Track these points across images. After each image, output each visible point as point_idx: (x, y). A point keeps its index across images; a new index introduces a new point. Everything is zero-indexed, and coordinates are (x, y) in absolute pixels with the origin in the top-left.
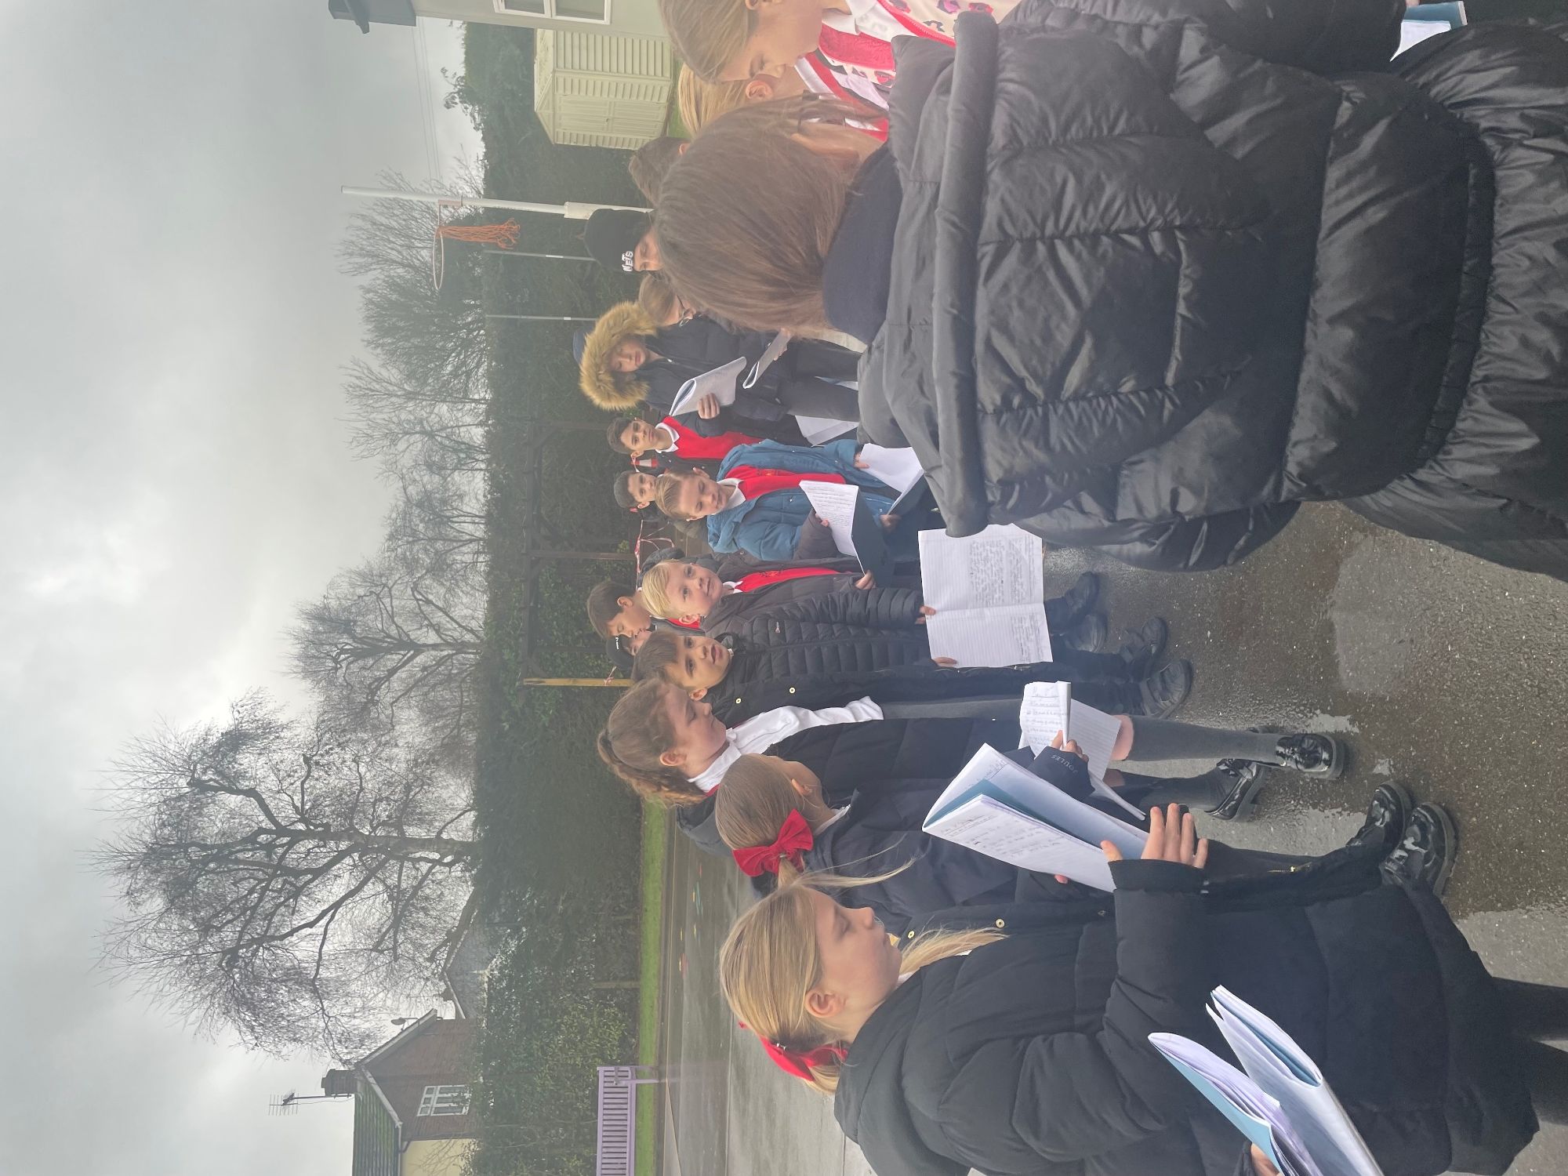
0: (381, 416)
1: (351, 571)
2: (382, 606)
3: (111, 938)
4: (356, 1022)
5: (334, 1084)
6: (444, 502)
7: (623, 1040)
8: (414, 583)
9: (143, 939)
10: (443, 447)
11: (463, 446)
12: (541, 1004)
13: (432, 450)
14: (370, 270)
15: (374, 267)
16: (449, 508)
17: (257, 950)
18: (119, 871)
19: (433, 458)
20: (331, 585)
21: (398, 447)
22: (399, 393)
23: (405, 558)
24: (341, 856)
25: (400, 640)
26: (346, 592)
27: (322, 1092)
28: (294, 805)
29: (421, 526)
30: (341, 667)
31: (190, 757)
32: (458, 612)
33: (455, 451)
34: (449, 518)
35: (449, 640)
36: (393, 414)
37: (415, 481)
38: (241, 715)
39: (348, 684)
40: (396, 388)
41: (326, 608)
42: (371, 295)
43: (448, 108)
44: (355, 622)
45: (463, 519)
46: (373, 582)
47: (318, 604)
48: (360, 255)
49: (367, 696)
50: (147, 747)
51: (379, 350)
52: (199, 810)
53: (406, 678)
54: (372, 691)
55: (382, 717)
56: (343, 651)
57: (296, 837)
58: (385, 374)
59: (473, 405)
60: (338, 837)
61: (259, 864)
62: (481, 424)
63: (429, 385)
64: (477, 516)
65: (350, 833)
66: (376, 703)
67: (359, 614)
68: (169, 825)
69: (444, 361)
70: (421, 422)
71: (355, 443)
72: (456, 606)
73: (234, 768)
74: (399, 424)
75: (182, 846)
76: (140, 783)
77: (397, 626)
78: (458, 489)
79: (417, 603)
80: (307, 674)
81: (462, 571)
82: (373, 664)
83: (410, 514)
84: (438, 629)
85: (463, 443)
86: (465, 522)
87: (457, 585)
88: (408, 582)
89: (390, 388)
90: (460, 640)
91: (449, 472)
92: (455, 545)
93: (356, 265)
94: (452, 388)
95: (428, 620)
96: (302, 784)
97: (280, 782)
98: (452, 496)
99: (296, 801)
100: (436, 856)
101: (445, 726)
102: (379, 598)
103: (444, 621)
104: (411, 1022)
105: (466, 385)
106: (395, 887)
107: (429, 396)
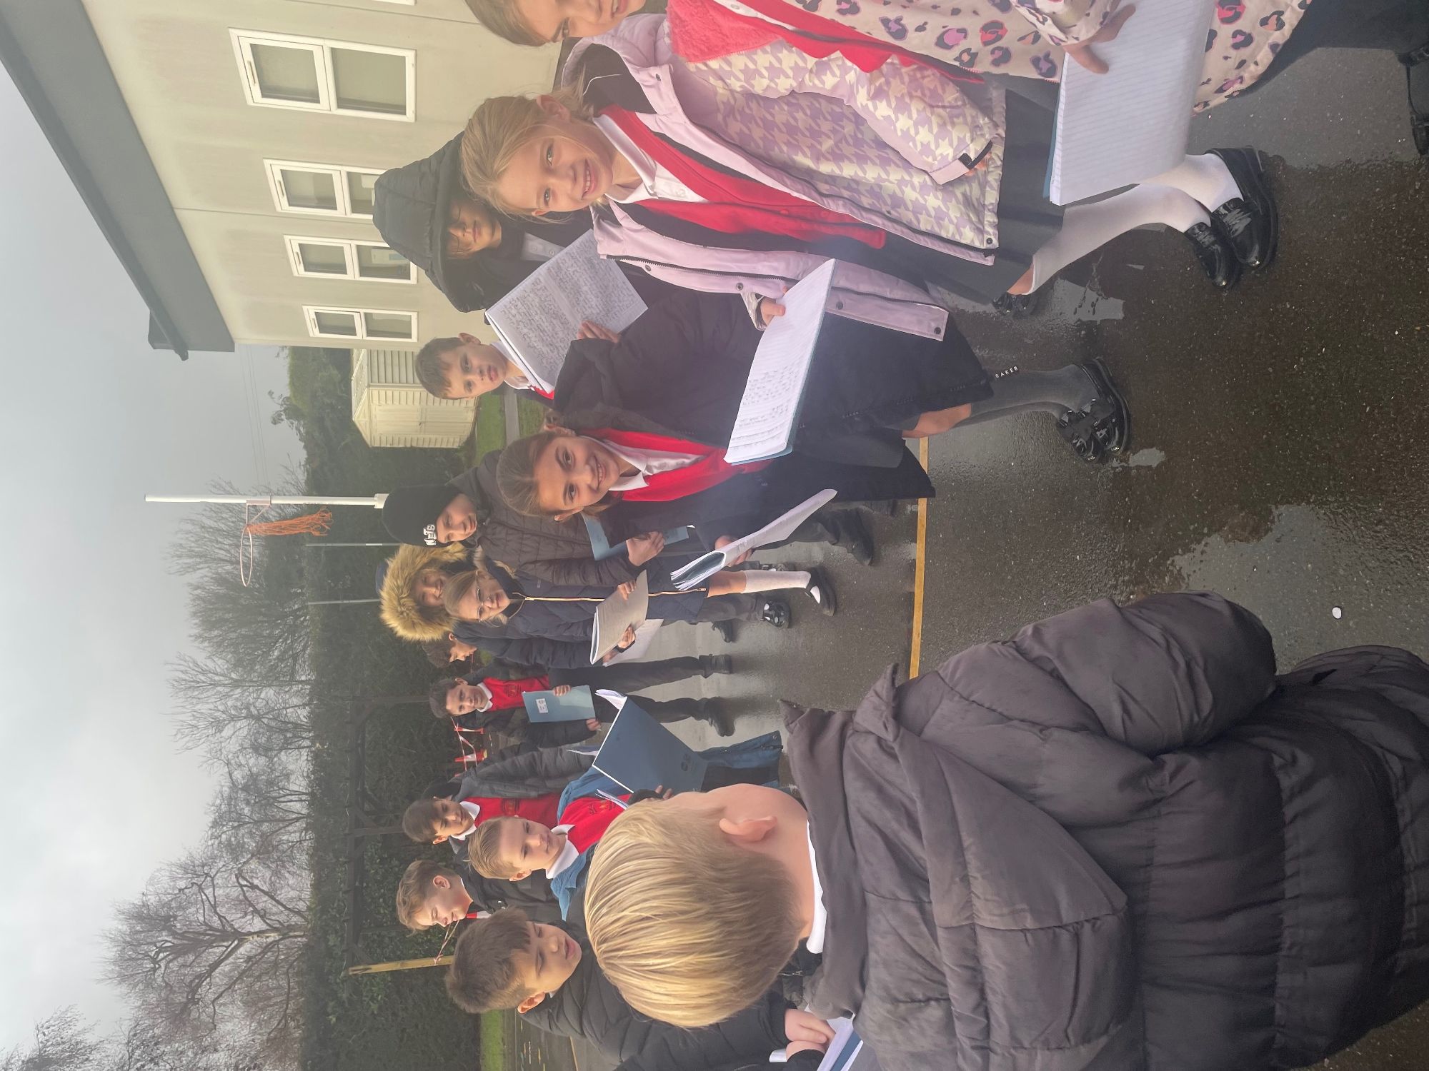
0: (205, 706)
1: (172, 864)
2: (204, 897)
6: (270, 783)
8: (239, 869)
10: (270, 728)
11: (289, 725)
13: (258, 732)
14: (199, 569)
15: (202, 566)
16: (276, 788)
19: (260, 741)
20: (152, 881)
21: (223, 734)
22: (226, 682)
23: (230, 844)
25: (223, 931)
26: (167, 886)
29: (247, 811)
30: (160, 967)
32: (282, 895)
33: (282, 731)
34: (275, 798)
35: (276, 924)
36: (218, 703)
37: (240, 765)
39: (167, 984)
40: (222, 678)
41: (145, 905)
42: (198, 592)
43: (275, 424)
44: (175, 917)
45: (290, 797)
46: (194, 873)
47: (136, 902)
48: (191, 557)
49: (187, 995)
51: (206, 644)
53: (230, 971)
54: (194, 991)
55: (203, 1017)
56: (161, 950)
58: (211, 665)
59: (300, 686)
62: (306, 704)
63: (256, 671)
64: (304, 794)
66: (194, 1002)
67: (180, 907)
69: (271, 647)
70: (247, 708)
71: (179, 736)
72: (282, 888)
74: (225, 711)
77: (220, 917)
78: (284, 769)
79: (243, 890)
80: (122, 978)
81: (289, 851)
82: (194, 961)
83: (236, 799)
84: (263, 915)
85: (289, 723)
86: (292, 801)
87: (284, 867)
88: (232, 868)
89: (217, 678)
90: (286, 924)
91: (276, 752)
92: (281, 825)
93: (184, 566)
94: (279, 673)
95: (253, 906)
98: (279, 776)
101: (271, 1018)
102: (201, 889)
103: (269, 906)
105: (294, 669)
107: (256, 682)
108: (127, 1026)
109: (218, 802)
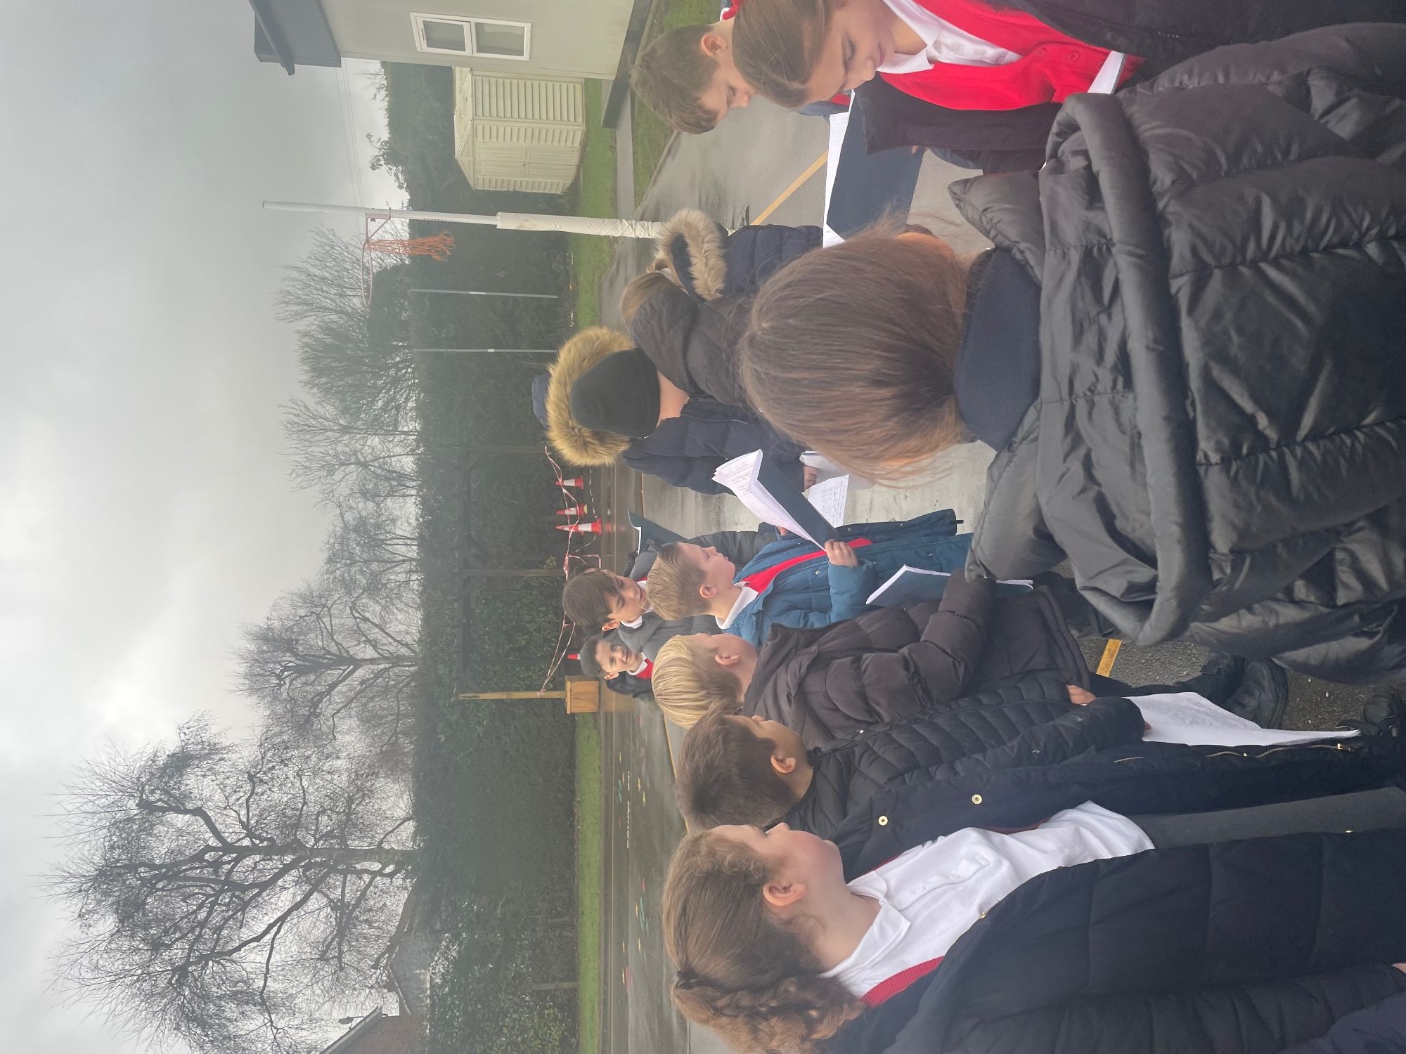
0: (317, 449)
1: (292, 594)
2: (322, 625)
3: (63, 961)
4: (304, 1033)
6: (378, 526)
7: (564, 1040)
8: (352, 602)
9: (94, 961)
10: (376, 476)
11: (394, 475)
12: (483, 1008)
13: (365, 479)
14: (306, 317)
15: (309, 313)
16: (383, 531)
17: (207, 964)
18: (71, 894)
19: (367, 487)
20: (274, 607)
21: (334, 477)
22: (335, 428)
23: (343, 580)
24: (286, 870)
25: (340, 656)
26: (288, 613)
28: (241, 821)
29: (357, 550)
30: (285, 683)
31: (138, 779)
32: (391, 629)
33: (387, 479)
34: (382, 541)
35: (386, 654)
36: (330, 447)
37: (351, 508)
38: (187, 737)
39: (291, 699)
40: (331, 423)
41: (270, 629)
42: (306, 340)
43: (374, 169)
44: (297, 641)
45: (395, 541)
46: (313, 603)
47: (262, 625)
48: (299, 304)
49: (310, 709)
50: (97, 769)
51: (315, 390)
52: (149, 830)
53: (347, 691)
54: (315, 705)
55: (325, 728)
56: (286, 668)
57: (243, 853)
58: (321, 411)
59: (403, 436)
60: (282, 851)
61: (209, 880)
62: (412, 452)
63: (361, 419)
64: (409, 538)
65: (295, 846)
66: (317, 716)
67: (300, 633)
68: (119, 847)
69: (375, 397)
70: (355, 454)
71: (294, 475)
72: (391, 622)
73: (180, 788)
74: (336, 456)
75: (132, 868)
76: (89, 807)
77: (336, 643)
78: (390, 514)
79: (355, 621)
80: (253, 690)
81: (396, 590)
82: (315, 680)
83: (348, 539)
84: (374, 644)
85: (394, 472)
86: (397, 544)
87: (392, 603)
88: (347, 601)
89: (326, 423)
90: (395, 655)
91: (382, 498)
92: (389, 566)
93: (292, 313)
94: (382, 422)
95: (366, 637)
96: (248, 800)
97: (226, 798)
98: (385, 521)
99: (241, 817)
100: (376, 866)
101: (383, 733)
102: (319, 617)
103: (380, 637)
104: (359, 1020)
105: (396, 420)
106: (338, 900)
107: (362, 429)
108: (259, 731)
109: (332, 541)
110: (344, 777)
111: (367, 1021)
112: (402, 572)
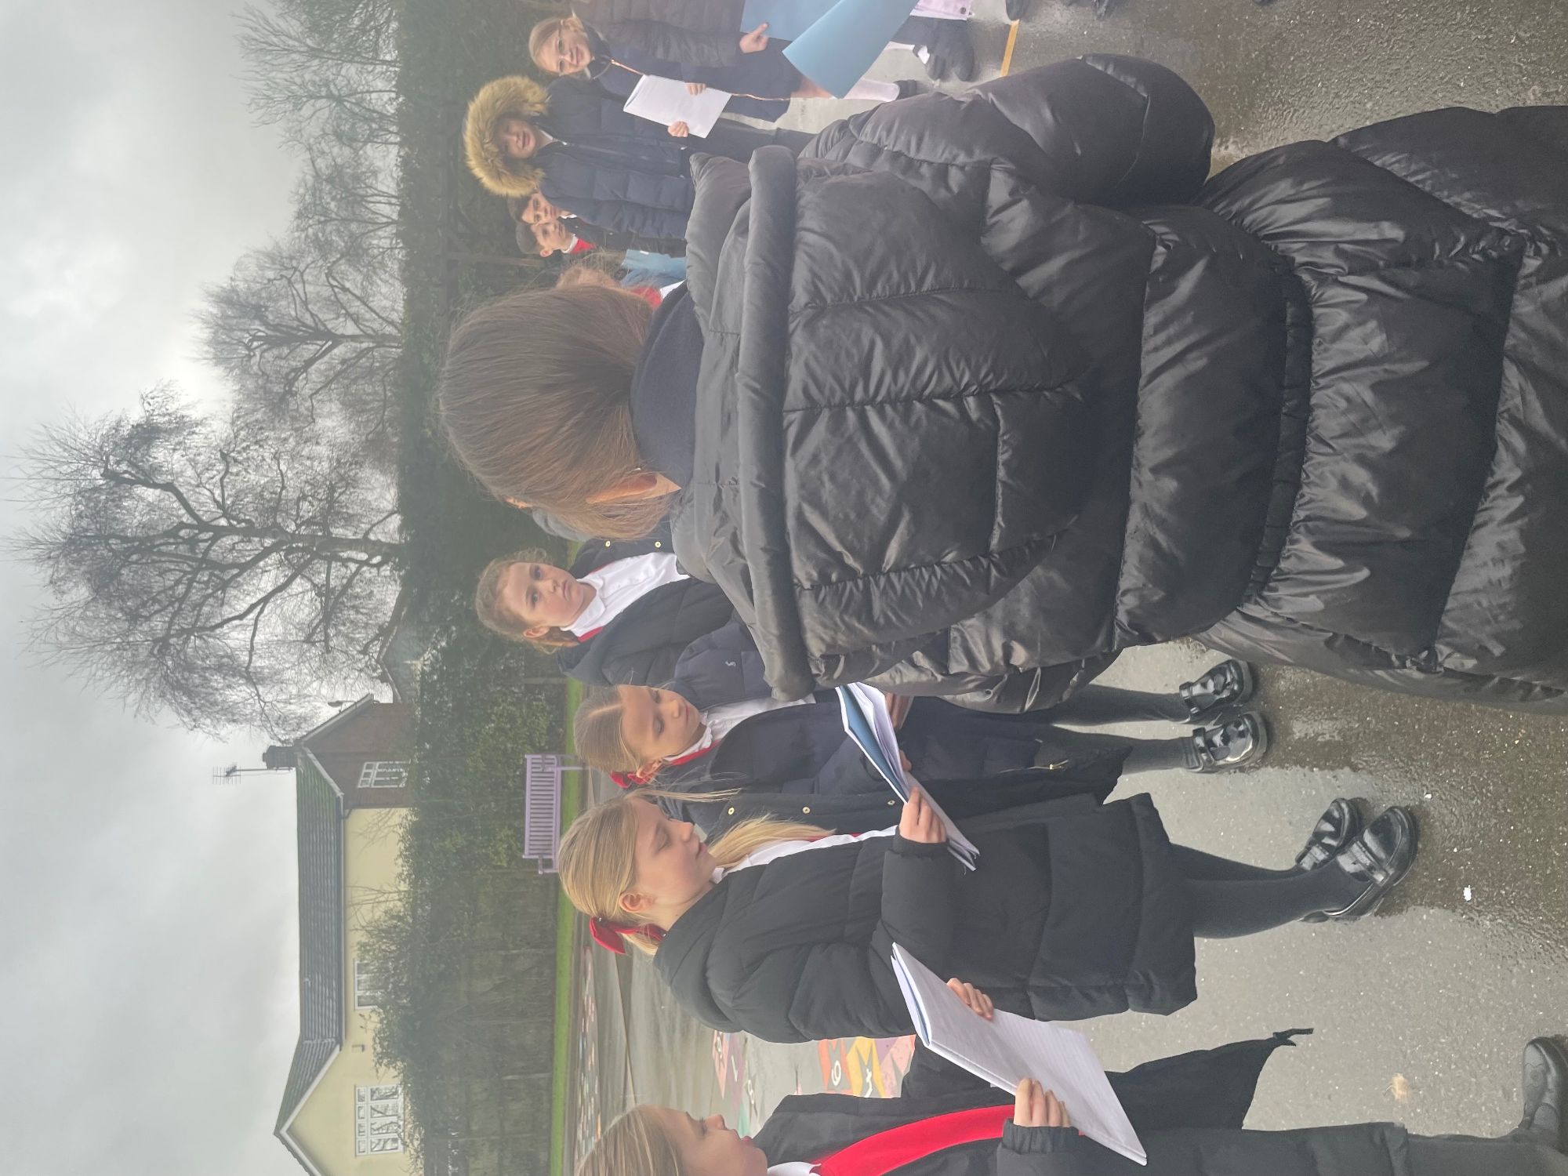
0: (280, 75)
1: (258, 252)
2: (295, 292)
4: (292, 707)
5: (275, 758)
6: (357, 178)
7: (551, 730)
8: (328, 268)
9: (71, 627)
10: (353, 115)
11: (375, 115)
12: (472, 696)
13: (340, 117)
16: (363, 185)
17: (188, 638)
18: (39, 560)
19: (342, 128)
20: (239, 266)
21: (302, 113)
22: (302, 49)
23: (317, 240)
24: (266, 553)
25: (316, 329)
26: (255, 274)
27: (264, 765)
28: (215, 501)
29: (333, 205)
30: (255, 355)
31: (101, 448)
32: (377, 302)
33: (366, 120)
34: (363, 197)
35: (370, 332)
36: (295, 73)
37: (324, 153)
38: (152, 408)
39: (264, 374)
40: (296, 44)
41: (234, 290)
44: (267, 308)
45: (377, 198)
46: (282, 265)
47: (225, 285)
49: (285, 387)
50: (55, 434)
52: (117, 502)
53: (326, 370)
54: (290, 383)
55: (302, 409)
56: (255, 338)
57: (219, 533)
58: (283, 25)
59: (385, 67)
60: (262, 533)
61: (185, 559)
63: (334, 41)
64: (393, 196)
65: (275, 530)
66: (294, 394)
67: (270, 299)
68: (87, 517)
69: (350, 12)
70: (327, 85)
71: (253, 106)
72: (374, 295)
73: (148, 461)
74: (302, 86)
75: (102, 538)
76: (51, 473)
77: (312, 315)
78: (371, 165)
79: (333, 290)
80: (219, 360)
81: (380, 257)
82: (289, 354)
83: (321, 191)
84: (356, 320)
85: (375, 111)
86: (380, 202)
87: (375, 273)
88: (322, 266)
89: (291, 42)
90: (380, 333)
91: (361, 144)
92: (370, 228)
94: (360, 47)
95: (345, 309)
96: (222, 480)
97: (198, 475)
98: (366, 172)
99: (216, 496)
100: (363, 556)
101: (368, 421)
102: (290, 283)
103: (363, 311)
104: (348, 705)
105: (376, 43)
106: (323, 585)
107: (335, 54)
108: (230, 406)
109: (302, 191)
110: (326, 465)
111: (358, 705)
112: (385, 238)
